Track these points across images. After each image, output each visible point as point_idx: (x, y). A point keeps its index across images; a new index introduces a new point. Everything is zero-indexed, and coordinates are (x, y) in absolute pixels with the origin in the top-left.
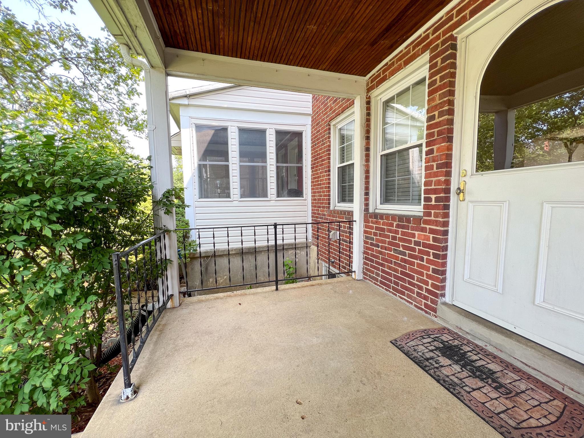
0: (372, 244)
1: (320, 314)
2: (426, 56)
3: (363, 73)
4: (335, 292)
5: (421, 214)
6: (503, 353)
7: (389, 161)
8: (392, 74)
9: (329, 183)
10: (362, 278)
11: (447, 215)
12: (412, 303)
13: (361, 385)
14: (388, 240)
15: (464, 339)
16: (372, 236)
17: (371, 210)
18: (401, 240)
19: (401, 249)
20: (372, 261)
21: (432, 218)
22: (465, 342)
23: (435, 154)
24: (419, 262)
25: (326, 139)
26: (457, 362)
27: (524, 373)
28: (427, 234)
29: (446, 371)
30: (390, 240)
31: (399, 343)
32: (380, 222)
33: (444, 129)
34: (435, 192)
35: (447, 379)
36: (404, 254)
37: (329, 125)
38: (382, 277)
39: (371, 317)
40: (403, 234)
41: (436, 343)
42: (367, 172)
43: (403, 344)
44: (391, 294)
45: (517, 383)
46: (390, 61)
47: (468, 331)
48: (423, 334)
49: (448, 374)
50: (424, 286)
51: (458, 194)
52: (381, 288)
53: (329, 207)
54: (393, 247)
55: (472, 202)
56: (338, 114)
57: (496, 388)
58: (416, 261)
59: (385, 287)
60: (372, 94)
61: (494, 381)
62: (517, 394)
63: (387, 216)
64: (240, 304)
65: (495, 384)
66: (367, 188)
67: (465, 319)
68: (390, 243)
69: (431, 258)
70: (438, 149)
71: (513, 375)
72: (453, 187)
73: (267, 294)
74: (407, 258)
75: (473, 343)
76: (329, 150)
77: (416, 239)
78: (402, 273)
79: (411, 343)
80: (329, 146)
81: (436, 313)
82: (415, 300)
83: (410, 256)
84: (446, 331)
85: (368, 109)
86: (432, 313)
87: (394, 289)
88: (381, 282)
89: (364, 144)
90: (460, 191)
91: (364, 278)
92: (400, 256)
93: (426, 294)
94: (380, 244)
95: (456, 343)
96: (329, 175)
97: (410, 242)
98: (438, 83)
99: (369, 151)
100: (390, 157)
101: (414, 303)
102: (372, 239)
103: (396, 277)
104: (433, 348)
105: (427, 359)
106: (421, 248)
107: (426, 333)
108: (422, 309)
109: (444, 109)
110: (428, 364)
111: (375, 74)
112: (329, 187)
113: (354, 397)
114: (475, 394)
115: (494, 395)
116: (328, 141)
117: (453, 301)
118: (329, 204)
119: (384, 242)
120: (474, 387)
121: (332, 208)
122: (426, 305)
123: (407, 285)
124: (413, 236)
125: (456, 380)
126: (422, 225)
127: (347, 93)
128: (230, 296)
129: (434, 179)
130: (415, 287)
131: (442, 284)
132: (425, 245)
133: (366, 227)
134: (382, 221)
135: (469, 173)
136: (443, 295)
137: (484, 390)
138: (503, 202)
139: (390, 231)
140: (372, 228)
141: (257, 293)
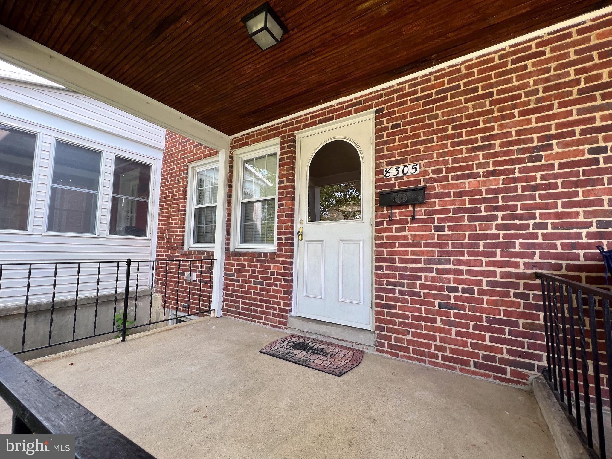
0: (232, 280)
1: (189, 349)
2: (278, 140)
3: (229, 133)
4: (198, 330)
5: (275, 251)
6: (326, 338)
7: (248, 208)
8: (254, 142)
9: (184, 223)
10: (221, 315)
11: (292, 250)
12: (268, 324)
13: (246, 382)
14: (248, 274)
15: (305, 337)
16: (233, 272)
17: (231, 249)
18: (259, 272)
19: (260, 280)
20: (232, 296)
21: (283, 253)
22: (306, 339)
23: (284, 207)
24: (274, 288)
25: (182, 178)
26: (304, 350)
27: (337, 345)
28: (280, 265)
29: (298, 356)
30: (250, 274)
31: (265, 351)
32: (241, 259)
33: (290, 191)
34: (285, 233)
35: (300, 360)
36: (262, 284)
37: (188, 166)
38: (243, 309)
39: (238, 341)
40: (261, 267)
41: (290, 344)
42: (229, 215)
43: (269, 350)
44: (251, 322)
45: (334, 350)
46: (252, 132)
47: (307, 330)
48: (280, 341)
49: (300, 357)
50: (278, 307)
51: (299, 236)
52: (241, 320)
53: (182, 248)
54: (252, 280)
55: (306, 241)
56: (199, 159)
57: (325, 356)
58: (271, 288)
59: (244, 317)
60: (235, 152)
61: (324, 353)
62: (335, 355)
63: (248, 254)
64: (72, 364)
65: (325, 354)
66: (228, 230)
67: (305, 322)
68: (250, 277)
69: (283, 283)
70: (286, 204)
71: (332, 347)
72: (296, 231)
73: (110, 348)
74: (264, 287)
75: (310, 338)
76: (186, 190)
77: (272, 270)
78: (261, 301)
79: (274, 348)
80: (186, 186)
81: (287, 326)
82: (271, 321)
83: (268, 284)
84: (294, 336)
85: (231, 162)
86: (284, 326)
87: (253, 317)
88: (241, 314)
89: (227, 191)
90: (300, 234)
91: (224, 314)
92: (259, 286)
93: (280, 313)
94: (241, 279)
95: (301, 341)
96: (184, 215)
97: (267, 273)
98: (286, 161)
99: (231, 197)
100: (248, 205)
101: (270, 323)
102: (233, 275)
103: (255, 305)
104: (289, 347)
105: (287, 354)
106: (275, 276)
107: (282, 340)
108: (276, 326)
109: (290, 178)
110: (287, 356)
111: (238, 137)
112: (184, 227)
113: (243, 390)
114: (317, 361)
115: (325, 359)
116: (186, 181)
117: (297, 313)
118: (183, 244)
119: (245, 276)
120: (315, 359)
121: (185, 249)
122: (280, 322)
123: (265, 310)
124: (269, 268)
125: (305, 359)
126: (276, 259)
127: (214, 145)
128: (46, 361)
129: (284, 224)
130: (271, 310)
131: (290, 302)
132: (279, 274)
133: (227, 264)
134: (243, 258)
135: (304, 222)
136: (291, 311)
137: (320, 358)
138: (322, 241)
139: (250, 266)
140: (233, 265)
141: (94, 349)
